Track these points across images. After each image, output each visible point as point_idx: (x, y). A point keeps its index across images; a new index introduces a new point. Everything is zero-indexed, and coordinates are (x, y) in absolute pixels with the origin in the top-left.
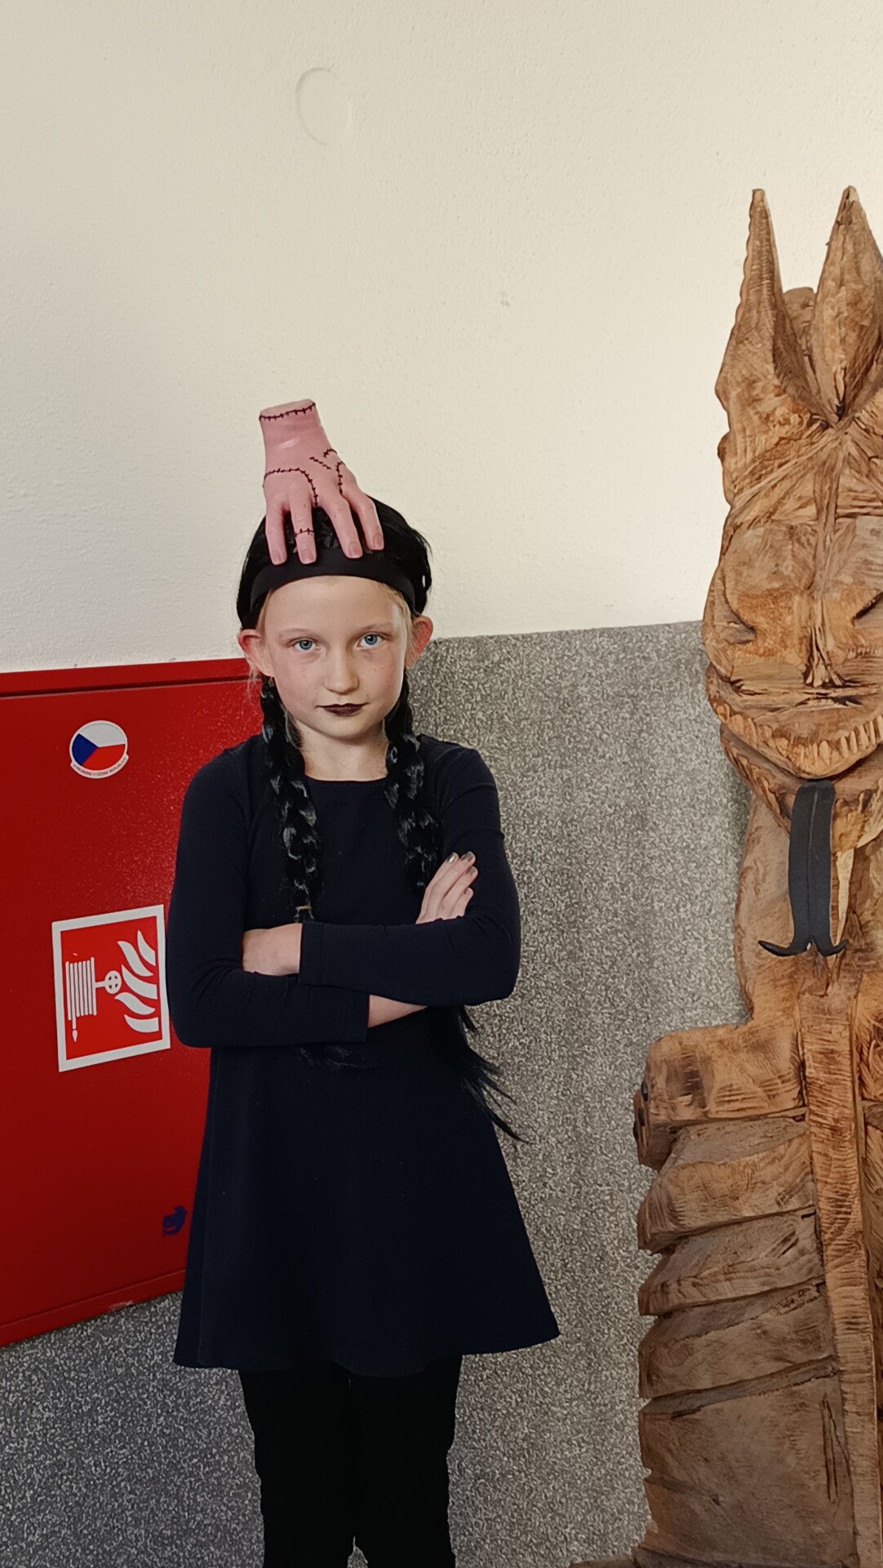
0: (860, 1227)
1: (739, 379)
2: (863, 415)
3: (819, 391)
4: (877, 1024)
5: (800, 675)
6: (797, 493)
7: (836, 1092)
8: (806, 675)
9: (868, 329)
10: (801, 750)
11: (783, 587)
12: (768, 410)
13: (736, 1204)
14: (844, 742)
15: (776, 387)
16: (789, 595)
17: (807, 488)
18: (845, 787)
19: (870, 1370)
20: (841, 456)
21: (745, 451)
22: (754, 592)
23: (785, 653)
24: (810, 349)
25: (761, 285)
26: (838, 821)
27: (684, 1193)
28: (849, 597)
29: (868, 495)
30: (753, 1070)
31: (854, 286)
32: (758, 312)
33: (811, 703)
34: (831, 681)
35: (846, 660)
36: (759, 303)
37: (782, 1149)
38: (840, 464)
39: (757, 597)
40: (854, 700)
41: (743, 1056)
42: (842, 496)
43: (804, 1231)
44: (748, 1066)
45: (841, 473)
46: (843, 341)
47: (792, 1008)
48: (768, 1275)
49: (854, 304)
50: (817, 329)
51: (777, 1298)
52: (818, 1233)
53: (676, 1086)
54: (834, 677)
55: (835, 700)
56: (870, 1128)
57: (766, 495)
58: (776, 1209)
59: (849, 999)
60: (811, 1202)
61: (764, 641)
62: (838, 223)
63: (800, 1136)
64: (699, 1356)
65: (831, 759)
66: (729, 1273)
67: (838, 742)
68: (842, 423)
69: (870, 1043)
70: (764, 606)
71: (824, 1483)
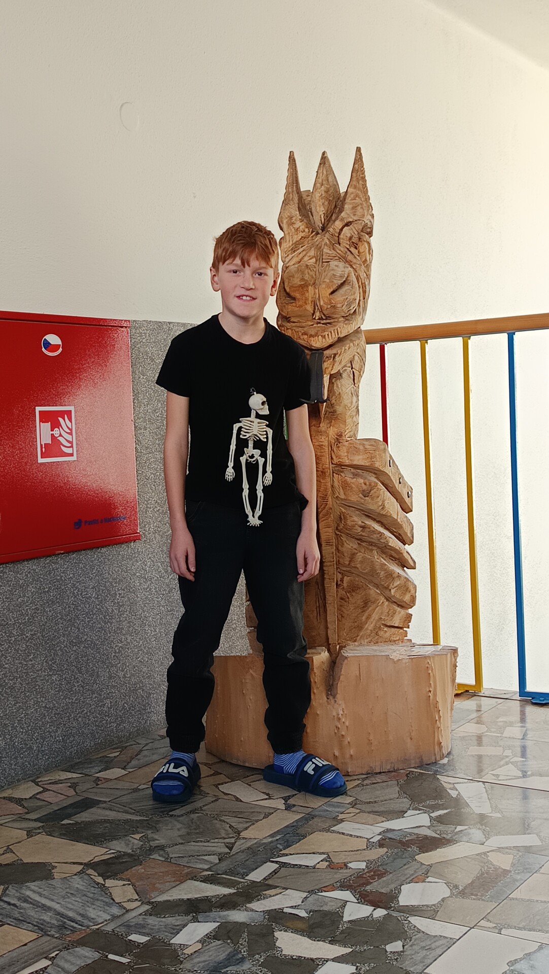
0: (331, 507)
1: (287, 217)
2: (331, 230)
3: (314, 223)
4: (337, 437)
5: (311, 314)
6: (308, 254)
7: (323, 459)
9: (332, 201)
10: (312, 339)
11: (305, 283)
12: (298, 227)
14: (327, 335)
15: (300, 219)
16: (307, 286)
17: (312, 253)
18: (327, 353)
19: (333, 561)
20: (323, 243)
21: (289, 241)
22: (295, 286)
23: (306, 306)
24: (311, 209)
25: (293, 185)
26: (325, 363)
28: (328, 287)
29: (333, 255)
31: (326, 186)
32: (293, 195)
33: (315, 325)
34: (322, 317)
35: (327, 308)
36: (293, 191)
38: (323, 246)
39: (296, 287)
40: (329, 323)
42: (324, 255)
45: (324, 248)
46: (323, 204)
49: (326, 192)
50: (313, 202)
54: (323, 316)
55: (323, 324)
56: (334, 475)
57: (297, 256)
59: (328, 428)
61: (299, 302)
62: (320, 164)
65: (322, 341)
67: (325, 336)
68: (323, 233)
69: (335, 444)
70: (298, 290)
71: (316, 615)
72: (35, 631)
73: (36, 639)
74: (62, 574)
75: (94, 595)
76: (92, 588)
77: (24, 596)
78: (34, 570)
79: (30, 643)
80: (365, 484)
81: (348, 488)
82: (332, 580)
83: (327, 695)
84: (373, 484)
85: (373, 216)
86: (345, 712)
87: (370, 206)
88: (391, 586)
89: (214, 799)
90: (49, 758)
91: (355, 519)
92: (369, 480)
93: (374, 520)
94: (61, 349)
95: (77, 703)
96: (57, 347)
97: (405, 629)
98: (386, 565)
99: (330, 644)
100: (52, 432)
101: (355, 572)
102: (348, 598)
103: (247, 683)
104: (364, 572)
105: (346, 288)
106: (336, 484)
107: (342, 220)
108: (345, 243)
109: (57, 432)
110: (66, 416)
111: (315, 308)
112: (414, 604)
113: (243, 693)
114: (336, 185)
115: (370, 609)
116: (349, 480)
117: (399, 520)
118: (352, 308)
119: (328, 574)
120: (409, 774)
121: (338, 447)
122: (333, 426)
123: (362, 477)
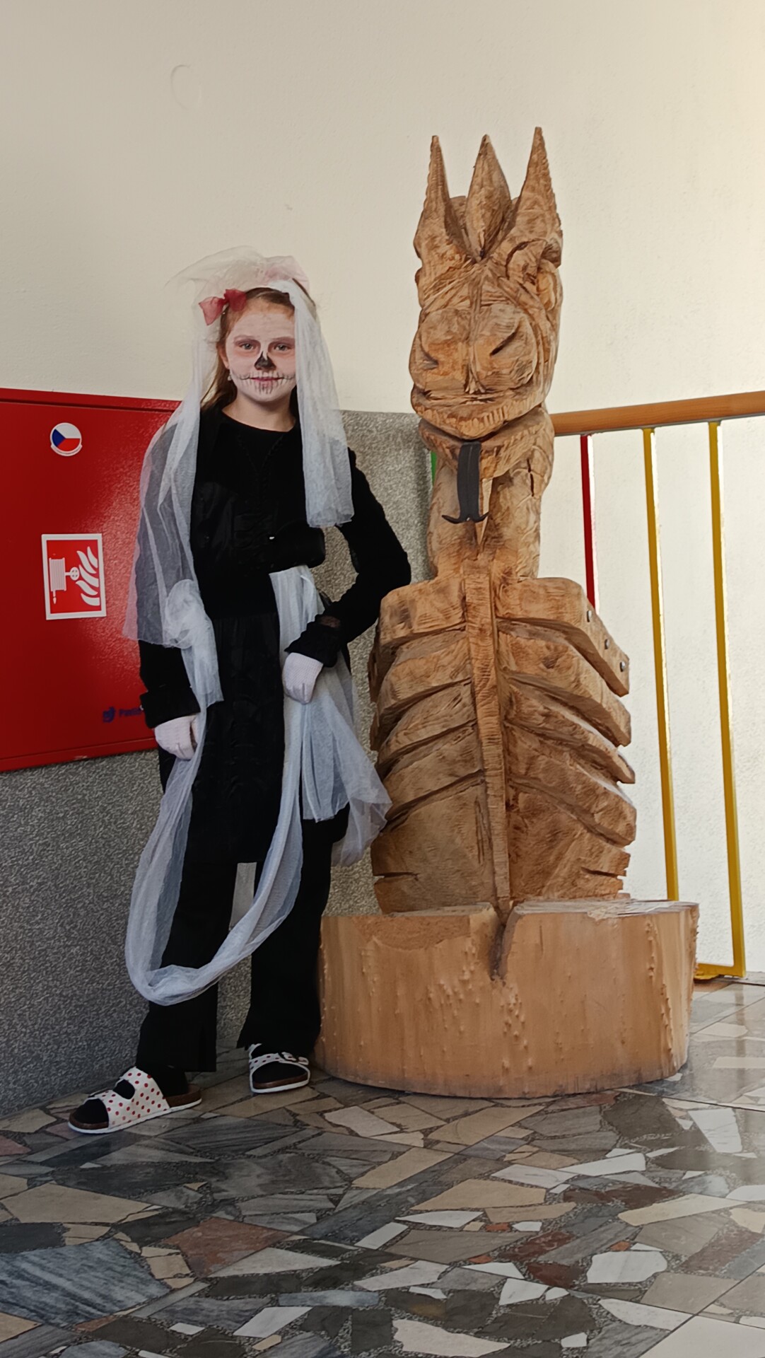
0: (495, 683)
1: (427, 236)
2: (495, 255)
3: (470, 246)
4: (505, 576)
5: (462, 386)
6: (459, 294)
7: (482, 609)
8: (465, 386)
9: (497, 211)
10: (463, 423)
11: (453, 338)
12: (443, 252)
13: (429, 679)
14: (486, 419)
15: (447, 240)
16: (455, 342)
17: (465, 291)
18: (487, 445)
19: (501, 768)
20: (483, 277)
21: (430, 274)
22: (437, 342)
23: (454, 373)
24: (465, 224)
25: (438, 189)
26: (483, 461)
27: (400, 679)
28: (489, 342)
29: (498, 294)
30: (439, 605)
31: (489, 188)
32: (437, 203)
33: (468, 403)
34: (479, 390)
35: (487, 376)
36: (437, 198)
37: (453, 647)
38: (482, 280)
39: (439, 344)
40: (489, 399)
41: (432, 596)
42: (484, 295)
43: (465, 693)
44: (435, 602)
45: (484, 283)
46: (483, 216)
47: (459, 568)
48: (446, 721)
49: (489, 197)
50: (469, 213)
51: (451, 736)
52: (473, 694)
53: (396, 619)
54: (481, 388)
55: (481, 400)
56: (500, 633)
57: (443, 297)
58: (450, 681)
59: (489, 562)
60: (468, 676)
61: (443, 368)
62: (480, 155)
63: (463, 638)
64: (407, 780)
65: (479, 427)
66: (424, 725)
67: (483, 418)
68: (483, 261)
69: (500, 586)
70: (443, 349)
71: (477, 853)
72: (44, 878)
73: (46, 890)
74: (85, 792)
75: (134, 825)
76: (132, 814)
77: (27, 824)
78: (42, 784)
79: (37, 896)
80: (548, 648)
81: (522, 655)
82: (500, 799)
83: (491, 975)
84: (560, 648)
85: (560, 234)
86: (520, 1001)
87: (556, 219)
88: (594, 809)
89: (316, 1132)
90: (66, 1074)
91: (534, 702)
92: (554, 642)
93: (565, 704)
94: (80, 446)
95: (110, 990)
96: (73, 443)
97: (619, 877)
98: (584, 775)
99: (499, 898)
100: (68, 574)
101: (536, 786)
102: (526, 826)
103: (368, 956)
104: (550, 785)
105: (516, 344)
106: (503, 648)
107: (512, 240)
108: (516, 276)
109: (75, 574)
110: (89, 549)
111: (468, 377)
112: (633, 839)
113: (363, 973)
114: (504, 188)
115: (562, 843)
116: (522, 641)
117: (604, 706)
118: (525, 375)
119: (493, 788)
120: (619, 1096)
121: (506, 591)
122: (498, 559)
123: (543, 637)
